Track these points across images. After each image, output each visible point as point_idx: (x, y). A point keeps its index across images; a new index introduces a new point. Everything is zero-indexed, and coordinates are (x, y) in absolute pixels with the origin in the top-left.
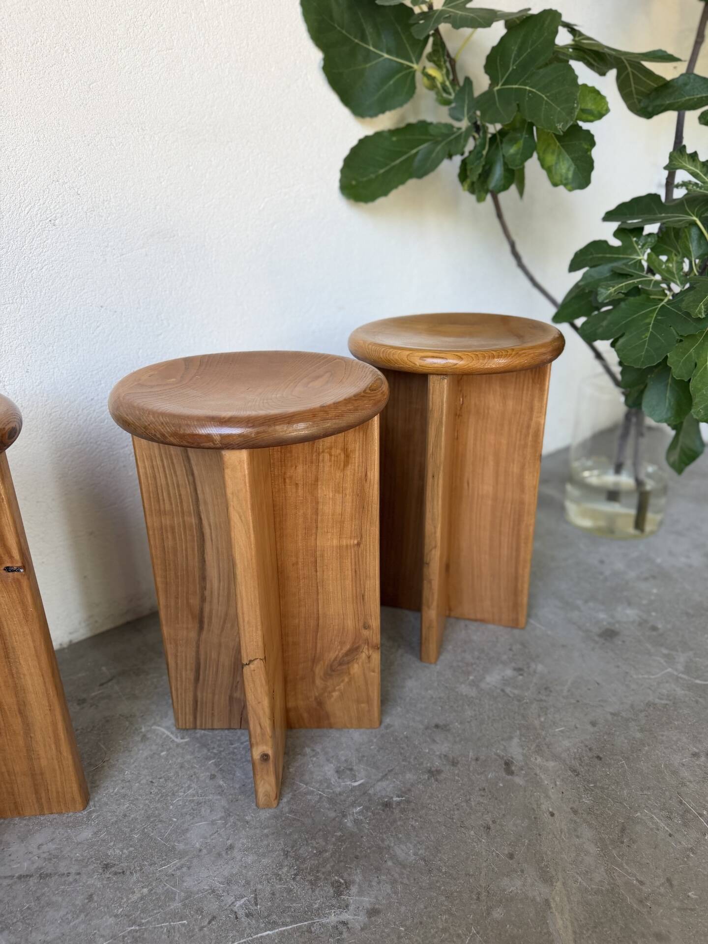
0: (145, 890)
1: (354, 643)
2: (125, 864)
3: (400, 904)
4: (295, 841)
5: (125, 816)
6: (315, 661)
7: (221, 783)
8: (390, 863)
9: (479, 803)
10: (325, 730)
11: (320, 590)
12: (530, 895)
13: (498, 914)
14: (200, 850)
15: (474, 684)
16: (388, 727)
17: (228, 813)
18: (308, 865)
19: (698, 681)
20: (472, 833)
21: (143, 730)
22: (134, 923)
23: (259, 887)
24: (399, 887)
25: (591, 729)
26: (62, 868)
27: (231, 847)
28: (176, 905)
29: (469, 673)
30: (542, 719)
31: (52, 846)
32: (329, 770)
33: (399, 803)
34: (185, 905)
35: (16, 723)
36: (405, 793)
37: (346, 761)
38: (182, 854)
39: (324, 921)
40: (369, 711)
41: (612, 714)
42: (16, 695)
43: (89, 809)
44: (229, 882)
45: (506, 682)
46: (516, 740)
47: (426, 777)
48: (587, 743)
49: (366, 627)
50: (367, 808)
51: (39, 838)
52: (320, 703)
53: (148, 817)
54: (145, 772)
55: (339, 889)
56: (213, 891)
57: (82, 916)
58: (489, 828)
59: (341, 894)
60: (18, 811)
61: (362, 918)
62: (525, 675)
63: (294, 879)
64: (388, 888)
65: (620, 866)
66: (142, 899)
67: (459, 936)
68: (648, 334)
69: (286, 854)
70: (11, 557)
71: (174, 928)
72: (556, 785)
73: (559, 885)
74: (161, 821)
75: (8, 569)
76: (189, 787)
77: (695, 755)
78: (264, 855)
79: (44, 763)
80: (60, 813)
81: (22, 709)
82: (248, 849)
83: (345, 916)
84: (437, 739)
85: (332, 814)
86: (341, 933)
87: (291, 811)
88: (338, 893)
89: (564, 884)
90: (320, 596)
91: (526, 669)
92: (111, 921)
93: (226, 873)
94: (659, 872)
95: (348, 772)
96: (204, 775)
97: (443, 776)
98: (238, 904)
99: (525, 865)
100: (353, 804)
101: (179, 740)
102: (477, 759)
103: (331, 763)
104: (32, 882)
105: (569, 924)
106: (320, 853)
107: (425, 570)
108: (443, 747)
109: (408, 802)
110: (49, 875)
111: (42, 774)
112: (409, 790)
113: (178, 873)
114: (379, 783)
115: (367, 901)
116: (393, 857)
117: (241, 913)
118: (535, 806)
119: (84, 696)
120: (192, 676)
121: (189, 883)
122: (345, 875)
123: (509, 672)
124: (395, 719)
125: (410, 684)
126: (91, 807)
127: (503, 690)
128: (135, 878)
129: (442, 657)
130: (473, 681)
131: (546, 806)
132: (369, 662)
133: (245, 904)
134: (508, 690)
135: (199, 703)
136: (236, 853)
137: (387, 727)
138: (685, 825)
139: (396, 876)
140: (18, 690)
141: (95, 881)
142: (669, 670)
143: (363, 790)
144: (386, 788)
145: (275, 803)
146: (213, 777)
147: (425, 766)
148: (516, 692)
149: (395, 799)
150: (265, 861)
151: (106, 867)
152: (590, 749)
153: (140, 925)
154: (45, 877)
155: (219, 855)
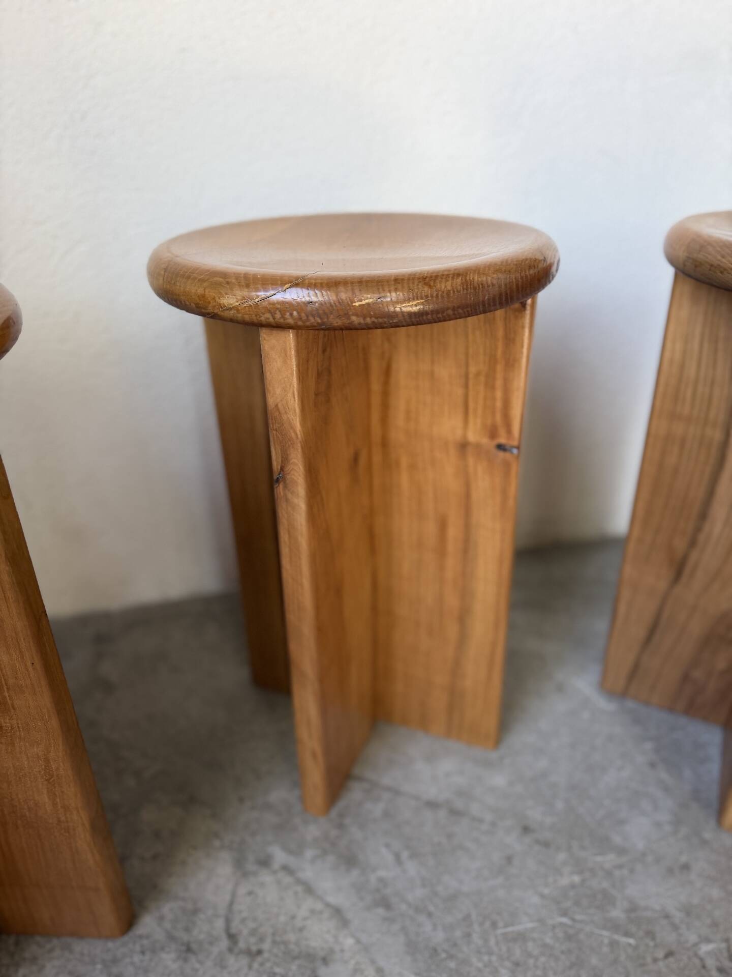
0: (576, 879)
2: (548, 835)
5: (543, 774)
7: (665, 777)
14: (644, 855)
17: (678, 820)
21: (557, 677)
22: (565, 915)
26: (474, 810)
27: (686, 867)
28: (617, 913)
31: (460, 780)
34: (630, 919)
35: (452, 630)
38: (621, 851)
44: (688, 911)
51: (447, 765)
54: (564, 730)
56: (667, 916)
57: (501, 878)
60: (424, 724)
66: (572, 887)
71: (618, 943)
75: (501, 447)
79: (468, 682)
80: (469, 744)
81: (463, 616)
82: (711, 878)
92: (536, 900)
93: (683, 899)
96: (639, 759)
98: (704, 948)
101: (605, 705)
104: (442, 814)
110: (460, 814)
111: (462, 695)
113: (617, 873)
117: (711, 963)
120: (642, 634)
121: (632, 891)
128: (562, 857)
133: (714, 952)
135: (640, 670)
136: (694, 877)
140: (465, 593)
141: (514, 842)
146: (652, 765)
151: (526, 830)
153: (573, 920)
154: (455, 813)
155: (670, 871)
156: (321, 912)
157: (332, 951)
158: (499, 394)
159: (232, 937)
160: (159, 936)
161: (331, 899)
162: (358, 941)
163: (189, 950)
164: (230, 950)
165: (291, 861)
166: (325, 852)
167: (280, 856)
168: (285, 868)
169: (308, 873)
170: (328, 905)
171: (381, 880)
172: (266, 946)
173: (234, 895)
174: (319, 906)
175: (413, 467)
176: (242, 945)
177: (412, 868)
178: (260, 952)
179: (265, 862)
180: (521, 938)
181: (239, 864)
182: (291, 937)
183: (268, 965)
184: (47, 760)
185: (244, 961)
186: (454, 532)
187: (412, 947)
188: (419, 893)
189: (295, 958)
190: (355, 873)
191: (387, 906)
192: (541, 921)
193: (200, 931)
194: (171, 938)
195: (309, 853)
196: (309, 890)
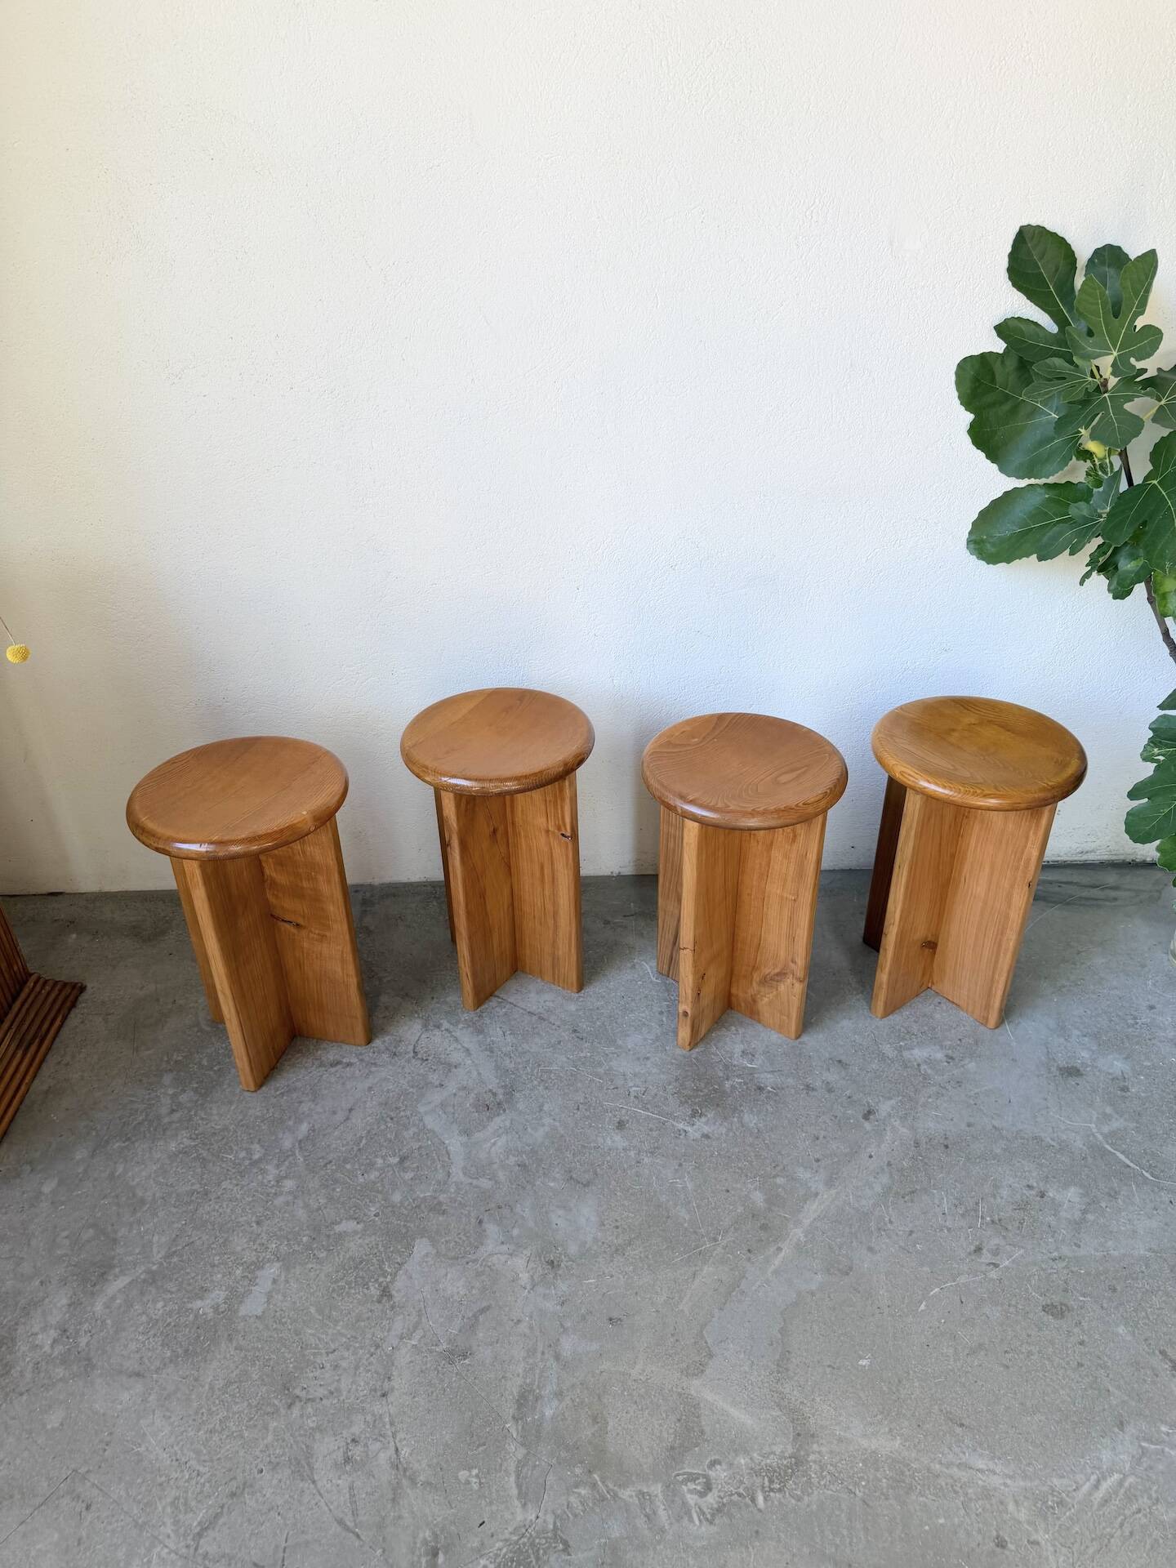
0: (589, 1054)
1: (783, 969)
2: (585, 1035)
3: (725, 1142)
4: (687, 1076)
5: (598, 1008)
6: (755, 968)
7: (664, 1019)
8: (736, 1119)
9: (825, 1122)
10: (754, 1022)
11: (764, 920)
12: (809, 1185)
13: (780, 1181)
14: (629, 1050)
15: (900, 1050)
16: (803, 1043)
17: (657, 1039)
18: (685, 1092)
19: (1108, 1147)
20: (804, 1135)
21: (635, 961)
22: (576, 1067)
23: (651, 1087)
24: (731, 1134)
25: (963, 1126)
26: (552, 1019)
27: (648, 1058)
28: (601, 1070)
29: (904, 1039)
30: (930, 1100)
31: (551, 1004)
32: (738, 1048)
33: (769, 1092)
34: (605, 1073)
35: (551, 922)
36: (779, 1088)
37: (754, 1048)
38: (618, 1047)
39: (675, 1123)
40: (788, 1024)
41: (994, 1127)
42: (554, 907)
43: (579, 994)
44: (635, 1075)
45: (929, 1061)
46: (893, 1102)
47: (802, 1087)
48: (948, 1133)
49: (793, 961)
50: (745, 1083)
51: (547, 997)
52: (754, 1001)
53: (610, 1017)
54: (622, 989)
55: (694, 1114)
56: (624, 1075)
57: (551, 1049)
58: (818, 1139)
59: (695, 1117)
60: (541, 975)
61: (698, 1135)
62: (951, 1064)
63: (672, 1095)
64: (724, 1131)
65: (887, 1207)
66: (585, 1057)
67: (747, 1176)
68: (1166, 811)
69: (677, 1080)
70: (566, 829)
71: (594, 1080)
72: (893, 1143)
73: (833, 1192)
74: (616, 1022)
75: (563, 835)
76: (644, 1012)
77: (1030, 1187)
78: (663, 1073)
79: (560, 953)
80: (563, 988)
81: (555, 915)
82: (656, 1065)
83: (689, 1129)
84: (831, 1070)
85: (721, 1074)
86: (680, 1135)
87: (696, 1059)
88: (693, 1116)
89: (837, 1193)
90: (764, 925)
91: (957, 1060)
92: (565, 1059)
93: (637, 1070)
94: (911, 1225)
95: (750, 1056)
96: (656, 1009)
97: (815, 1093)
98: (634, 1089)
99: (822, 1170)
100: (739, 1076)
101: (654, 979)
102: (849, 1097)
103: (743, 1044)
104: (534, 1018)
105: (819, 1211)
106: (697, 1090)
107: (883, 939)
108: (833, 1076)
109: (776, 1094)
110: (544, 1020)
111: (558, 959)
112: (783, 1089)
113: (611, 1055)
114: (766, 1074)
115: (706, 1129)
116: (740, 1119)
117: (633, 1094)
118: (863, 1146)
119: (609, 919)
120: (672, 940)
121: (614, 1063)
122: (704, 1110)
123: (940, 1055)
124: (811, 1040)
125: (845, 1023)
126: (581, 994)
127: (919, 1065)
128: (586, 1045)
129: (891, 1017)
130: (901, 1046)
131: (872, 1150)
132: (793, 988)
133: (637, 1091)
134: (923, 1067)
135: (673, 961)
136: (648, 1062)
137: (800, 1043)
138: (963, 1215)
139: (734, 1128)
140: (555, 904)
141: (566, 1035)
142: (1094, 1125)
143: (752, 1072)
144: (768, 1080)
145: (688, 1048)
146: (661, 1013)
147: (807, 1080)
148: (929, 1071)
149: (769, 1088)
150: (662, 1076)
151: (575, 1031)
152: (946, 1138)
153: (578, 1069)
154: (541, 1019)
155: (638, 1059)
156: (460, 1049)
157: (460, 1064)
158: (560, 812)
159: (415, 1052)
160: (382, 1047)
161: (466, 1046)
162: (473, 1062)
163: (395, 1054)
164: (414, 1057)
165: (451, 1028)
166: (469, 1026)
167: (446, 1025)
168: (447, 1030)
169: (458, 1034)
170: (463, 1047)
171: (492, 1041)
172: (430, 1058)
173: (420, 1037)
174: (459, 1047)
175: (526, 837)
176: (419, 1056)
177: (509, 1039)
178: (427, 1060)
179: (438, 1027)
180: (551, 1072)
181: (425, 1026)
182: (443, 1056)
183: (429, 1065)
184: (342, 952)
185: (420, 1062)
186: (547, 871)
187: (497, 1068)
188: (509, 1048)
189: (442, 1064)
190: (481, 1036)
191: (492, 1052)
192: (562, 1067)
193: (402, 1048)
194: (387, 1049)
195: (461, 1026)
196: (456, 1040)
